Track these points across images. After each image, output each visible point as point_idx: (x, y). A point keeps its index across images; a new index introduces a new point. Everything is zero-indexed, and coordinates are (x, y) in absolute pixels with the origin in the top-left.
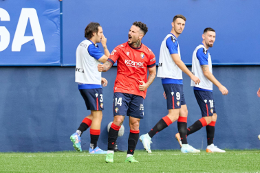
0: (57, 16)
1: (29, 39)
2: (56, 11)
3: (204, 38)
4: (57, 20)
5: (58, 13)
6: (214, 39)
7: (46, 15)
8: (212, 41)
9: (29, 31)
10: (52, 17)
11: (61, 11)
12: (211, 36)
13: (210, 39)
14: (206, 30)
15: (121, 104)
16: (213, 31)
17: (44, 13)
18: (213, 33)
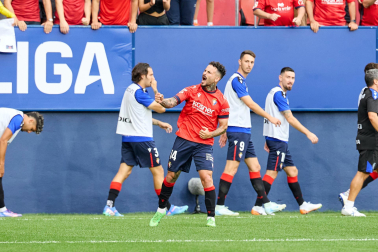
0: (128, 52)
1: (95, 79)
2: (128, 46)
3: (280, 79)
4: (128, 56)
5: (130, 48)
6: (293, 81)
7: (115, 51)
8: (290, 83)
9: (95, 70)
10: (122, 53)
11: (133, 46)
12: (289, 77)
13: (288, 80)
14: (283, 70)
15: (175, 158)
16: (291, 70)
17: (114, 48)
18: (292, 74)
